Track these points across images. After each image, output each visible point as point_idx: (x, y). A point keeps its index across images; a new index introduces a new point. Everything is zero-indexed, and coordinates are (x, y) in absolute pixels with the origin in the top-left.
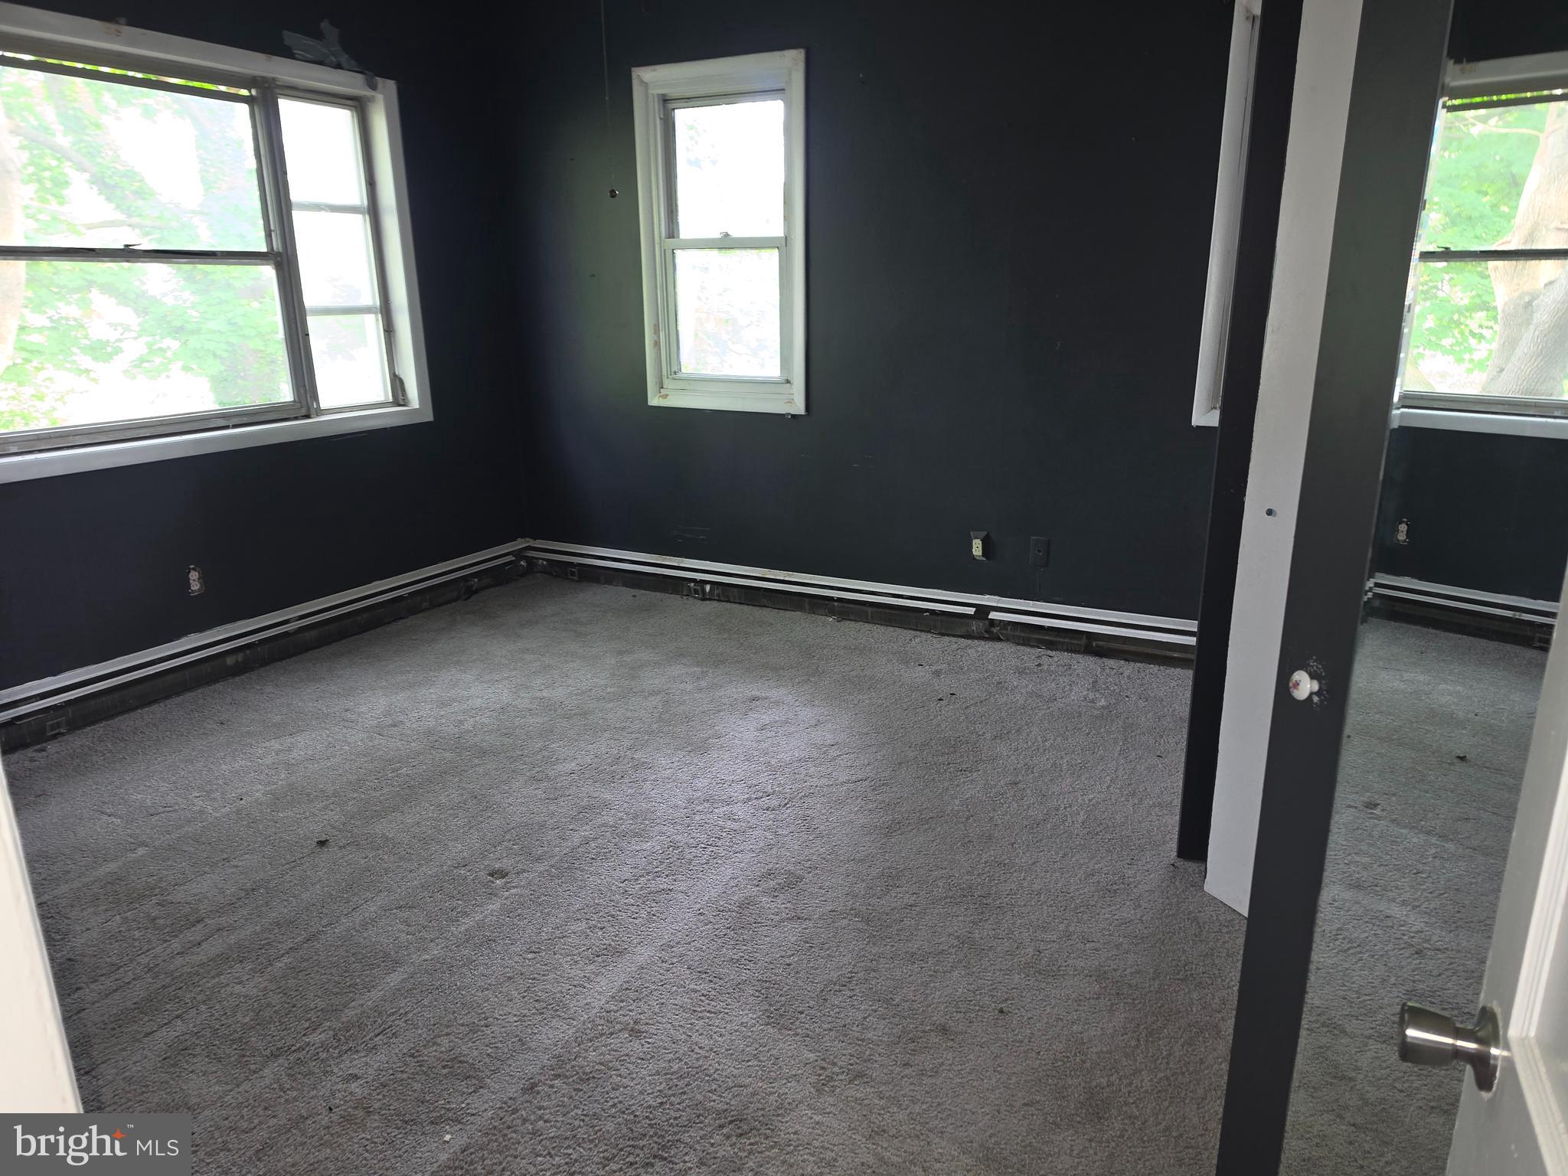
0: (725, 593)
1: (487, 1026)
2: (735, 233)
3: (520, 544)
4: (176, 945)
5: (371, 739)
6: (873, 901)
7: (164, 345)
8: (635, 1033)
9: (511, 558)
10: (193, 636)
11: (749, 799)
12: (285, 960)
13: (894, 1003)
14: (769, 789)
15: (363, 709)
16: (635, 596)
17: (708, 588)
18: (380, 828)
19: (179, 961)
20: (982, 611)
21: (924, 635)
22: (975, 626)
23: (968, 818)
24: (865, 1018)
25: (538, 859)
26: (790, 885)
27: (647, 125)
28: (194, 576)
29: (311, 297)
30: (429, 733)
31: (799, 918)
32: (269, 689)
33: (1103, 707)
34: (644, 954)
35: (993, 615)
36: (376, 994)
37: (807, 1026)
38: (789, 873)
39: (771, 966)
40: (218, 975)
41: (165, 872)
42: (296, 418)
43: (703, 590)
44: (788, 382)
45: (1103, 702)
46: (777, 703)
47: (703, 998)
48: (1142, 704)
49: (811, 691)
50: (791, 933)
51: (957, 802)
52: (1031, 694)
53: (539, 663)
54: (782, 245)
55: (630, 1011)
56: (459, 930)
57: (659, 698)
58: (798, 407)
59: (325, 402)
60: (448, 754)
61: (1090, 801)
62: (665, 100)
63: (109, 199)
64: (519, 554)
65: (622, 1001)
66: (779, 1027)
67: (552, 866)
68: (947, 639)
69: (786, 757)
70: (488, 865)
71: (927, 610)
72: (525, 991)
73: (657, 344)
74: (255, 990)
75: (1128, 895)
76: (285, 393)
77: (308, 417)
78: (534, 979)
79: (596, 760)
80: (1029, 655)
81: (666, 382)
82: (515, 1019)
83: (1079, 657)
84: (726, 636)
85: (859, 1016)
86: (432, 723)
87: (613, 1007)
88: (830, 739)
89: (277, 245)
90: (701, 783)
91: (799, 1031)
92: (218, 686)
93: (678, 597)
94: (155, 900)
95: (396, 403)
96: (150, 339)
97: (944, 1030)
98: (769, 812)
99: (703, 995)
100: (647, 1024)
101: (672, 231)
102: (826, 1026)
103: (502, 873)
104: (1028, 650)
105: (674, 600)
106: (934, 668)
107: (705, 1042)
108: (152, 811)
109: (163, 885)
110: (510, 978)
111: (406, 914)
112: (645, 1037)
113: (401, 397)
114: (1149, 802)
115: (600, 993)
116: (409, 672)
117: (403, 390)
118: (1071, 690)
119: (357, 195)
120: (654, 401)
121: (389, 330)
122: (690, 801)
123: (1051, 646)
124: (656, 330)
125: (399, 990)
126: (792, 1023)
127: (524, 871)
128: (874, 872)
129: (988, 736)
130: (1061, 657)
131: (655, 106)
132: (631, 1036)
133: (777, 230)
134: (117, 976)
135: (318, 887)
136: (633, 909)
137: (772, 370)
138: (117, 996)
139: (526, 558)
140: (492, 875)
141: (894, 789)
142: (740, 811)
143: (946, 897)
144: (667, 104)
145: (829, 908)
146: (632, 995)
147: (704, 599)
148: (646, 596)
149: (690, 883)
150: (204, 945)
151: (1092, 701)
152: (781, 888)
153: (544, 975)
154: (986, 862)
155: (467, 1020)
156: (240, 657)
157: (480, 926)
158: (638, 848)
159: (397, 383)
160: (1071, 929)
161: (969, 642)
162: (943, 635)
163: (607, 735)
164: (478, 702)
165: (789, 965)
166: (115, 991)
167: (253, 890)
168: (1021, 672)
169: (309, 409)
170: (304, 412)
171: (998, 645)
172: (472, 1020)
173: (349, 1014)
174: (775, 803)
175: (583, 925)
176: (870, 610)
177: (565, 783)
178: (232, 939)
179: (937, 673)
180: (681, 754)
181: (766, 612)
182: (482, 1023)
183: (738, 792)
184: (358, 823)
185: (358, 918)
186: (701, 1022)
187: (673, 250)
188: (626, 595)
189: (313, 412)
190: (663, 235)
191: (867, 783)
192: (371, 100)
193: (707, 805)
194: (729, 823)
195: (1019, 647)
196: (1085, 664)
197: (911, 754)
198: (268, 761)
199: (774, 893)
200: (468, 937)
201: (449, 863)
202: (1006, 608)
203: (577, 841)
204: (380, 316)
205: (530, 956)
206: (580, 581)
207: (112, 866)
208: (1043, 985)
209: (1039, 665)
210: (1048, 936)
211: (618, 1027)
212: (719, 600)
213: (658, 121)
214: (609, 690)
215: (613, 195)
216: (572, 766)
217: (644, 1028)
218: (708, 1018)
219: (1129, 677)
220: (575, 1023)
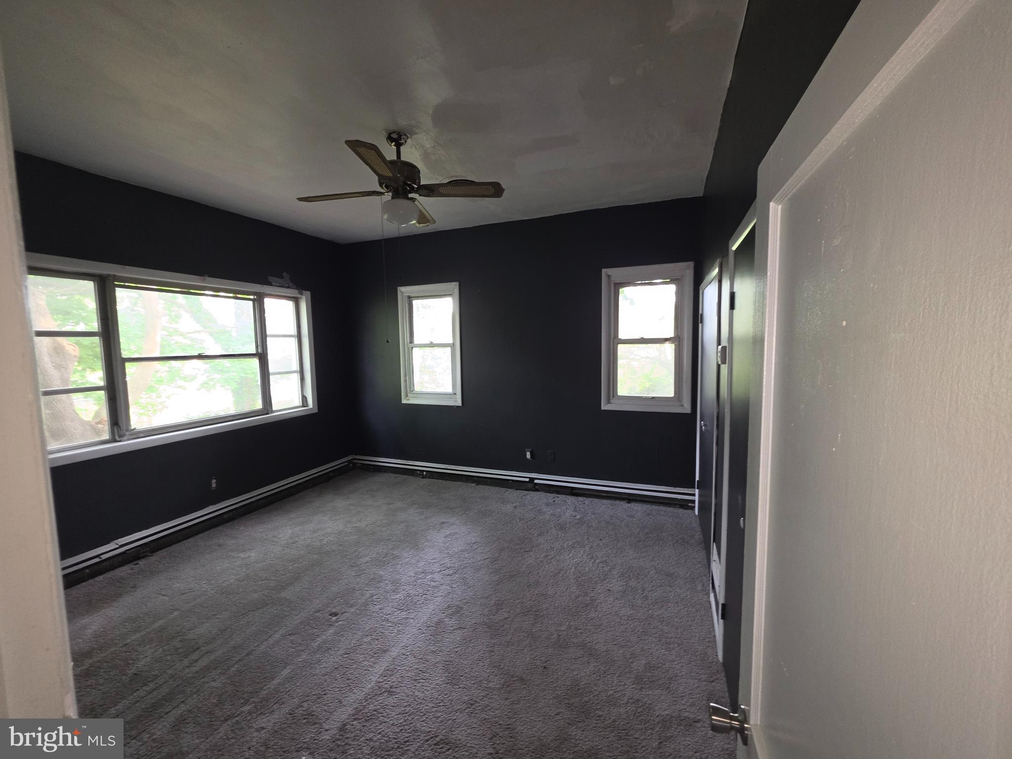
0: (432, 475)
1: (325, 695)
2: (435, 342)
3: (350, 458)
4: (186, 662)
5: (283, 550)
6: (491, 617)
7: (213, 377)
8: (391, 693)
9: (347, 463)
10: (211, 507)
11: (441, 571)
12: (236, 666)
13: (501, 667)
14: (449, 566)
15: (281, 536)
16: (395, 477)
17: (425, 473)
18: (284, 594)
19: (187, 670)
20: (532, 480)
21: (510, 490)
22: (530, 486)
23: (529, 574)
24: (489, 676)
25: (351, 606)
26: (457, 612)
27: (403, 306)
28: (214, 481)
29: (272, 368)
30: (308, 546)
31: (461, 628)
32: (242, 528)
33: (579, 519)
34: (394, 652)
35: (536, 481)
36: (276, 682)
37: (465, 683)
38: (457, 606)
39: (449, 653)
40: (204, 677)
41: (185, 624)
42: (263, 415)
43: (423, 474)
44: (455, 394)
45: (578, 517)
46: (452, 524)
47: (420, 672)
48: (593, 516)
49: (466, 518)
50: (458, 636)
51: (524, 566)
52: (552, 515)
53: (356, 510)
54: (452, 346)
55: (389, 681)
56: (315, 645)
57: (404, 524)
58: (459, 403)
59: (275, 407)
60: (315, 556)
61: (576, 562)
62: (409, 297)
63: (198, 323)
64: (349, 462)
65: (385, 677)
66: (452, 684)
67: (357, 609)
68: (519, 491)
69: (456, 550)
70: (330, 610)
71: (511, 480)
72: (343, 675)
73: (405, 381)
74: (220, 684)
75: (593, 605)
76: (259, 405)
77: (267, 414)
78: (347, 668)
79: (378, 555)
80: (550, 497)
81: (409, 394)
82: (338, 690)
83: (569, 497)
84: (431, 494)
85: (486, 675)
86: (309, 541)
87: (381, 680)
88: (474, 540)
89: (260, 350)
90: (421, 564)
91: (461, 686)
92: (220, 528)
93: (413, 477)
94: (179, 639)
95: (303, 406)
96: (207, 375)
97: (522, 679)
98: (449, 577)
99: (420, 671)
100: (396, 688)
101: (412, 341)
102: (473, 682)
103: (336, 614)
104: (549, 494)
105: (411, 479)
106: (514, 505)
107: (420, 695)
108: (184, 592)
109: (184, 630)
110: (336, 668)
111: (292, 638)
112: (395, 695)
113: (305, 404)
114: (598, 561)
115: (376, 673)
116: (301, 517)
117: (307, 401)
118: (566, 512)
119: (293, 331)
120: (404, 401)
121: (302, 379)
122: (416, 573)
123: (558, 493)
124: (405, 376)
125: (287, 678)
126: (458, 682)
127: (345, 612)
128: (493, 602)
129: (536, 535)
130: (562, 497)
131: (406, 299)
132: (389, 694)
133: (450, 341)
134: (157, 682)
135: (254, 626)
136: (391, 628)
137: (449, 390)
138: (155, 693)
139: (352, 463)
140: (330, 615)
141: (500, 562)
142: (437, 577)
143: (521, 613)
144: (410, 299)
145: (474, 622)
146: (390, 673)
147: (423, 478)
148: (401, 477)
149: (416, 613)
150: (200, 661)
151: (575, 516)
152: (453, 614)
153: (352, 666)
154: (537, 594)
155: (316, 692)
156: (230, 514)
157: (325, 642)
158: (394, 598)
159: (304, 399)
160: (571, 624)
161: (527, 492)
162: (517, 489)
163: (382, 543)
164: (329, 530)
165: (457, 652)
166: (155, 689)
167: (225, 630)
168: (547, 505)
169: (268, 410)
170: (266, 412)
171: (538, 493)
172: (318, 692)
173: (264, 693)
174: (451, 572)
175: (369, 638)
176: (489, 480)
177: (364, 568)
178: (212, 657)
179: (515, 507)
180: (413, 550)
181: (448, 482)
182: (323, 693)
183: (436, 568)
184: (274, 592)
185: (271, 641)
186: (419, 685)
187: (412, 348)
188: (391, 477)
189: (270, 412)
190: (408, 342)
191: (488, 560)
192: (301, 298)
193: (423, 575)
194: (432, 583)
195: (546, 494)
196: (571, 499)
197: (506, 545)
198: (238, 563)
199: (450, 616)
200: (319, 648)
201: (313, 610)
202: (542, 478)
203: (368, 596)
204: (299, 374)
205: (345, 656)
206: (374, 472)
207: (161, 622)
208: (561, 653)
209: (554, 501)
210: (562, 628)
211: (383, 690)
212: (429, 478)
213: (407, 304)
214: (384, 521)
215: (388, 342)
216: (367, 559)
217: (394, 690)
218: (422, 682)
219: (588, 505)
220: (364, 690)
